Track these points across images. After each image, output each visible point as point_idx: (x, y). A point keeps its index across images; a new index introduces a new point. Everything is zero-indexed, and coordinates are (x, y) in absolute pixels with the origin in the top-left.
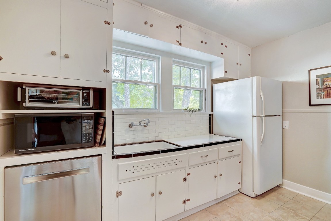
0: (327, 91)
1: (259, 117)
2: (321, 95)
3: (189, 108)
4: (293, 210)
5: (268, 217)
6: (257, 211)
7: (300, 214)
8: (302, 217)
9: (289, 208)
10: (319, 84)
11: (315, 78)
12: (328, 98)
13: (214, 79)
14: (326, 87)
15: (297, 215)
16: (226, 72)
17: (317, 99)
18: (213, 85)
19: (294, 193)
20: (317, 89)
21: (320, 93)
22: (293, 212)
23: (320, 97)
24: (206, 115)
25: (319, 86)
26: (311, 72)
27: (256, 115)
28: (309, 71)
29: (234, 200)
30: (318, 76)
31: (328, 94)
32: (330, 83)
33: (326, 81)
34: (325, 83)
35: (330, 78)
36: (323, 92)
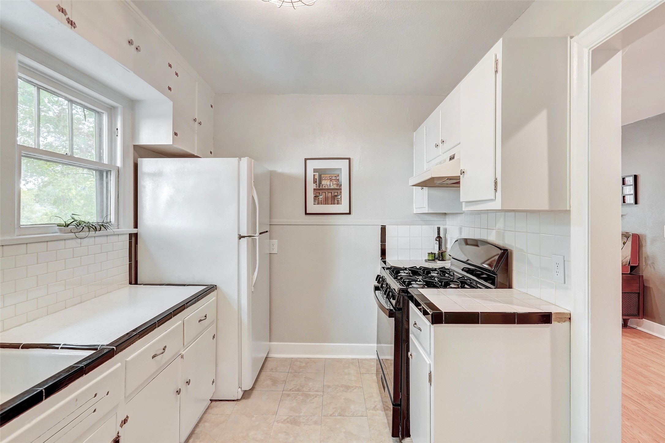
0: (325, 193)
1: (250, 239)
2: (319, 199)
3: (75, 220)
4: (299, 390)
5: (276, 423)
6: (257, 423)
7: (310, 393)
8: (313, 395)
9: (294, 390)
10: (316, 182)
11: (313, 174)
12: (326, 204)
13: (140, 144)
14: (324, 188)
15: (307, 396)
16: (176, 134)
17: (314, 204)
18: (139, 160)
19: (286, 359)
20: (314, 189)
21: (318, 196)
22: (300, 393)
23: (318, 202)
24: (120, 236)
25: (316, 184)
26: (308, 161)
27: (246, 235)
28: (306, 160)
29: (207, 424)
30: (315, 170)
31: (326, 199)
32: (328, 183)
33: (324, 179)
34: (324, 182)
35: (329, 175)
36: (320, 194)
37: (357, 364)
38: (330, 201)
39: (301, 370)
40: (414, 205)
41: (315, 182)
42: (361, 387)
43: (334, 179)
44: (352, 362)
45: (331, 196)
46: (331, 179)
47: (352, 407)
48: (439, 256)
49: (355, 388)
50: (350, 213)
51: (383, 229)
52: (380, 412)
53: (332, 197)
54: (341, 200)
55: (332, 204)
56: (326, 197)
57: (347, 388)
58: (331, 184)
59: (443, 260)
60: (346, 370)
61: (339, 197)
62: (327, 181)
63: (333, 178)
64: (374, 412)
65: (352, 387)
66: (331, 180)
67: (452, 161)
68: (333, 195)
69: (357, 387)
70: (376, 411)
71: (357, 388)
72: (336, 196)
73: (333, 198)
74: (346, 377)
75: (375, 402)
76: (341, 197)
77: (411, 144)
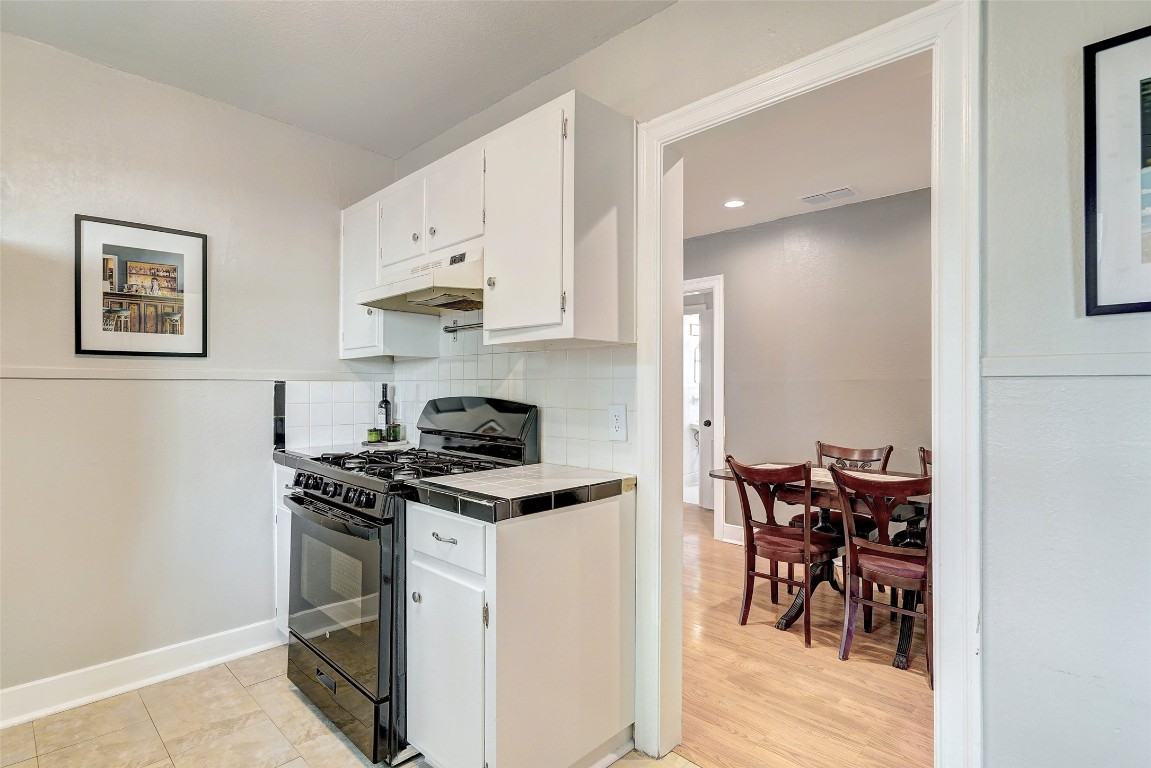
0: (136, 306)
2: (119, 317)
10: (111, 277)
11: (100, 256)
12: (139, 331)
14: (133, 293)
17: (104, 330)
19: (12, 731)
21: (116, 311)
23: (116, 324)
25: (111, 283)
26: (85, 226)
28: (79, 219)
30: (107, 249)
31: (140, 319)
32: (147, 282)
33: (134, 271)
34: (133, 280)
35: (148, 266)
36: (124, 307)
37: (228, 673)
38: (150, 324)
39: (77, 737)
40: (341, 343)
41: (107, 275)
42: (260, 712)
43: (164, 276)
44: (213, 672)
45: (154, 313)
46: (154, 275)
47: (259, 754)
48: (389, 435)
49: (248, 718)
50: (204, 354)
51: (280, 389)
52: (324, 736)
53: (157, 315)
54: (182, 324)
55: (156, 332)
56: (140, 316)
57: (227, 725)
58: (156, 287)
59: (395, 440)
60: (207, 694)
61: (177, 317)
62: (142, 277)
63: (161, 274)
64: (311, 743)
65: (240, 719)
66: (155, 277)
67: (456, 266)
68: (160, 312)
69: (250, 714)
70: (313, 739)
71: (252, 717)
72: (168, 314)
73: (160, 319)
74: (213, 706)
75: (303, 725)
76: (182, 318)
77: (335, 234)
